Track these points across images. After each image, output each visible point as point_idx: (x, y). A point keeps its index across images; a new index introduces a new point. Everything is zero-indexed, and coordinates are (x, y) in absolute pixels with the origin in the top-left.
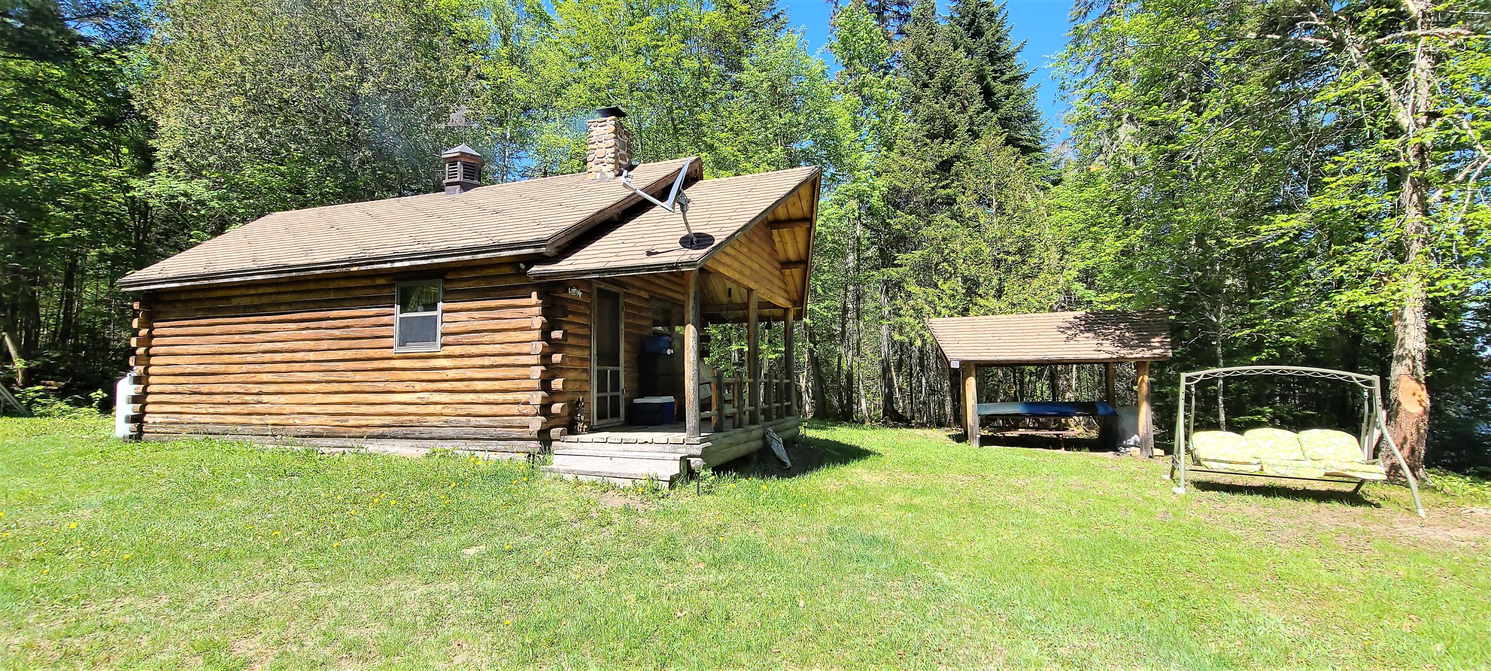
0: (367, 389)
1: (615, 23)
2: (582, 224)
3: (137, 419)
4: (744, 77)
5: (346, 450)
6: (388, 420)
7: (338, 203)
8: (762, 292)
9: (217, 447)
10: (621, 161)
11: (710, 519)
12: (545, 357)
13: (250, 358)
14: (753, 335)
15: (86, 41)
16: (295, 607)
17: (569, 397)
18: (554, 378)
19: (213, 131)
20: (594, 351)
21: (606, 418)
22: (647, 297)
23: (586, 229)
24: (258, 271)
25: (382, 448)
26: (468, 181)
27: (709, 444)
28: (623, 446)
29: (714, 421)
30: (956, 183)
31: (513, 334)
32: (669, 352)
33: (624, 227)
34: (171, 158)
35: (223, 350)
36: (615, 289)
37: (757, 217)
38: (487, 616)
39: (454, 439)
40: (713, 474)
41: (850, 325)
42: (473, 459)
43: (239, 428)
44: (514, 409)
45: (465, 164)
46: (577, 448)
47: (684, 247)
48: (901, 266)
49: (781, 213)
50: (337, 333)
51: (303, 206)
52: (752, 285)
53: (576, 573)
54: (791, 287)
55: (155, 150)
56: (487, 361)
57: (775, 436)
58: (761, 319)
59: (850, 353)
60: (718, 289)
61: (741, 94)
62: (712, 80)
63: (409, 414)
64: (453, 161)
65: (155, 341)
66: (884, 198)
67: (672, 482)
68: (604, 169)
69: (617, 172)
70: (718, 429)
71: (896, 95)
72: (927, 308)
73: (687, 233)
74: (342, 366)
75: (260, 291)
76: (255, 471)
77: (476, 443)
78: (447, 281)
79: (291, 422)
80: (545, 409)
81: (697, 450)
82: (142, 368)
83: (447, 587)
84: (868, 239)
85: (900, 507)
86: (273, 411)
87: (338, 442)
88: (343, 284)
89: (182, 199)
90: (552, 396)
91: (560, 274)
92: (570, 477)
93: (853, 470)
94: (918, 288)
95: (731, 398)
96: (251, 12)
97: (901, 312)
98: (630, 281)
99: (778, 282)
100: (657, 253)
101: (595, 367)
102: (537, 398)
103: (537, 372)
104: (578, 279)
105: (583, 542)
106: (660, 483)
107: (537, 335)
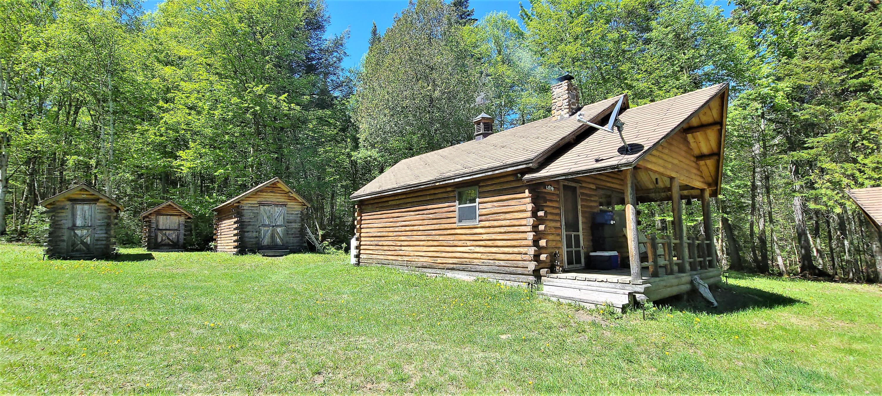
0: (445, 244)
1: (561, 25)
2: (552, 148)
3: (358, 256)
4: (653, 34)
5: (437, 275)
6: (455, 261)
7: (426, 152)
8: (682, 179)
9: (386, 270)
10: (572, 106)
11: (656, 337)
12: (535, 227)
13: (397, 229)
14: (677, 209)
15: (336, 98)
16: (426, 353)
17: (550, 250)
18: (541, 239)
19: (378, 126)
20: (563, 223)
21: (572, 264)
22: (595, 188)
23: (555, 150)
24: (398, 189)
25: (453, 275)
26: (486, 132)
27: (649, 285)
28: (586, 283)
29: (651, 269)
30: (870, 72)
31: (516, 214)
32: (612, 222)
33: (578, 146)
34: (364, 141)
35: (387, 226)
36: (573, 184)
37: (675, 128)
38: (518, 377)
39: (487, 272)
40: (654, 306)
41: (759, 198)
42: (498, 284)
43: (394, 262)
44: (519, 257)
45: (484, 124)
46: (557, 282)
47: (622, 154)
48: (812, 148)
49: (695, 122)
50: (431, 216)
51: (412, 156)
52: (673, 175)
53: (566, 360)
54: (706, 173)
55: (359, 138)
56: (502, 230)
57: (701, 282)
58: (682, 197)
59: (762, 220)
60: (645, 179)
61: (652, 47)
62: (628, 42)
63: (465, 258)
64: (478, 123)
65: (363, 222)
66: (788, 96)
67: (624, 309)
68: (562, 113)
69: (571, 113)
70: (655, 275)
71: (793, 14)
72: (845, 181)
73: (623, 144)
74: (434, 232)
75: (400, 197)
76: (401, 282)
77: (499, 275)
78: (480, 187)
79: (413, 260)
80: (536, 257)
81: (641, 288)
82: (359, 234)
83: (494, 355)
84: (774, 130)
85: (837, 350)
86: (406, 254)
87: (433, 271)
88: (432, 192)
89: (369, 158)
90: (540, 250)
91: (541, 178)
92: (554, 299)
93: (780, 314)
94: (834, 164)
95: (663, 253)
96: (390, 70)
97: (816, 185)
98: (583, 179)
99: (695, 171)
100: (602, 160)
101: (564, 233)
102: (532, 251)
103: (531, 236)
104: (553, 180)
105: (568, 341)
106: (615, 309)
107: (529, 214)
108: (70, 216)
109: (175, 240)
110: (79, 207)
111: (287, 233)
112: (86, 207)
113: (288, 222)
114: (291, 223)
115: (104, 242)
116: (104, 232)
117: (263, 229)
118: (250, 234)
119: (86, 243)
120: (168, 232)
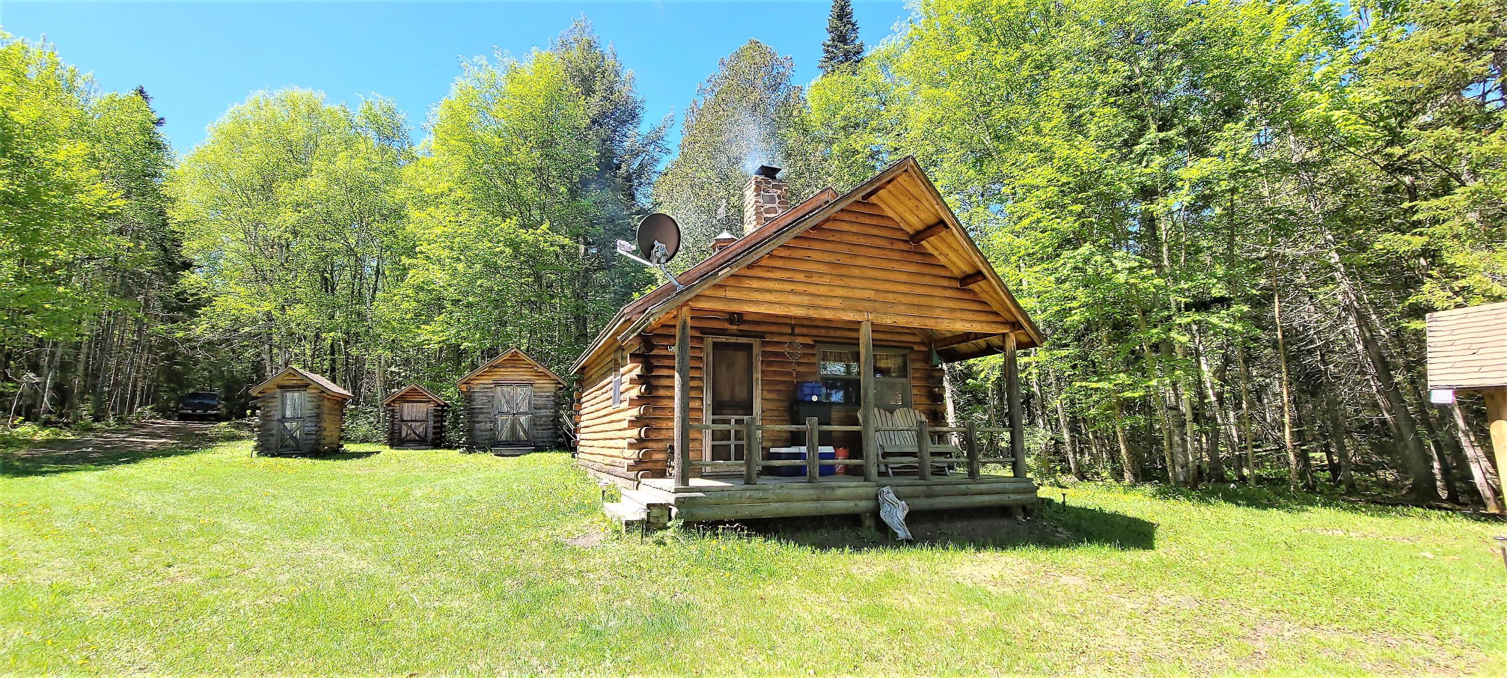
0: (608, 437)
10: (767, 215)
20: (707, 401)
32: (814, 399)
36: (742, 340)
49: (914, 222)
54: (996, 306)
68: (750, 227)
69: (759, 227)
90: (642, 443)
99: (951, 304)
108: (279, 408)
109: (422, 435)
110: (289, 395)
111: (533, 423)
112: (296, 394)
113: (535, 408)
114: (540, 409)
115: (314, 437)
116: (314, 424)
117: (501, 418)
118: (482, 426)
119: (295, 438)
120: (414, 424)
